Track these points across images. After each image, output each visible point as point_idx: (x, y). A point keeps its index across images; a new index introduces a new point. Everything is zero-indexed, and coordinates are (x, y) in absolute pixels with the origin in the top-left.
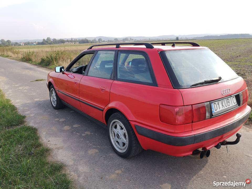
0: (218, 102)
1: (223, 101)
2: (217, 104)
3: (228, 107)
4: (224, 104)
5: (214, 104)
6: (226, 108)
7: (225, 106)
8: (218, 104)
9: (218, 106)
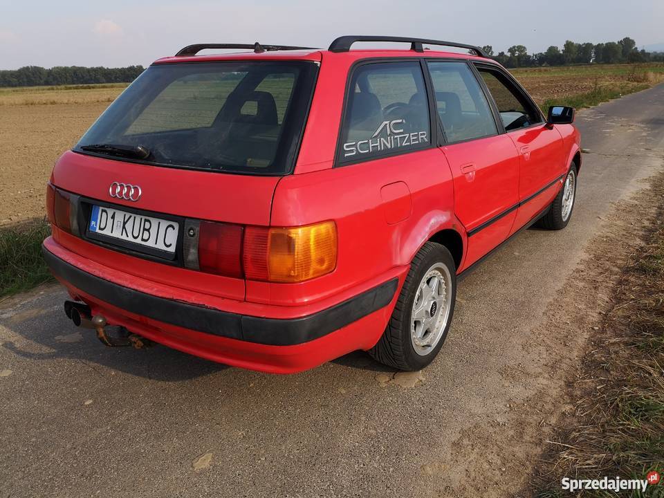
0: (114, 213)
1: (130, 217)
2: (110, 215)
3: (138, 241)
4: (129, 226)
5: (103, 211)
6: (130, 239)
7: (130, 235)
8: (113, 217)
9: (110, 220)
